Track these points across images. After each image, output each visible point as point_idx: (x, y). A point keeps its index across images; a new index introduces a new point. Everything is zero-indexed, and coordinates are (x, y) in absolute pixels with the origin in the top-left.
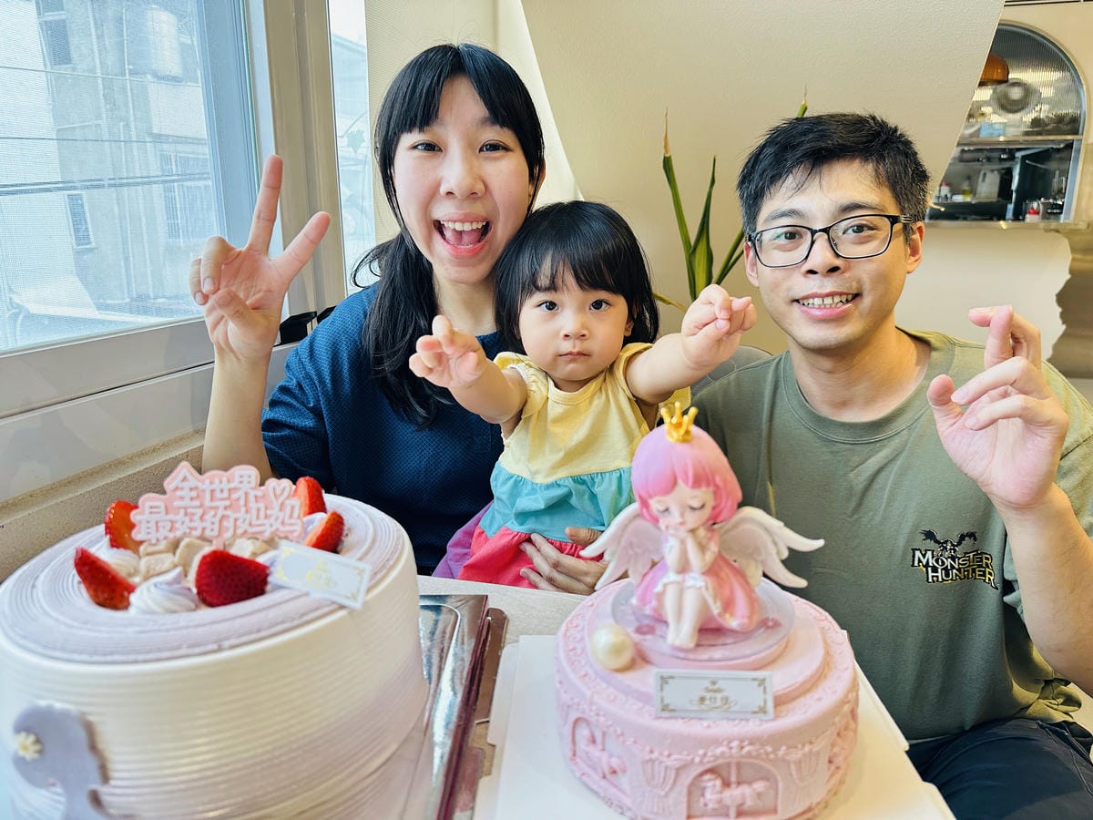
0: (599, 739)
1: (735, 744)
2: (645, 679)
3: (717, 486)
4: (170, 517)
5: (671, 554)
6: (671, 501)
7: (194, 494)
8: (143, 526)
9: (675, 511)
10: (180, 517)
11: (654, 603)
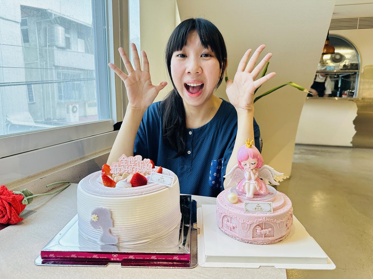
0: (230, 221)
1: (264, 218)
2: (242, 205)
3: (258, 158)
4: (120, 168)
5: (246, 175)
6: (247, 162)
7: (126, 162)
8: (113, 170)
9: (248, 165)
10: (122, 168)
11: (242, 188)
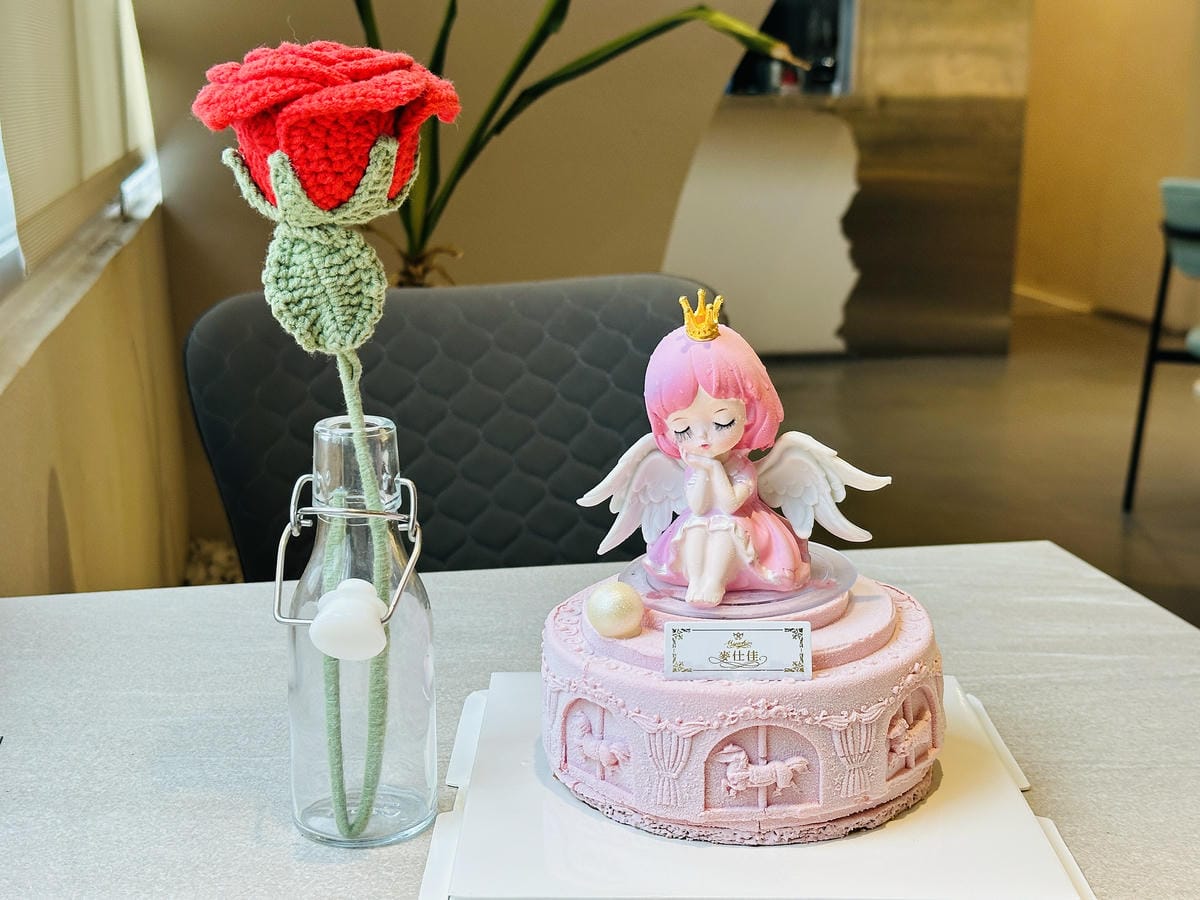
0: (596, 727)
1: (761, 703)
5: (693, 489)
6: (691, 417)
9: (698, 431)
